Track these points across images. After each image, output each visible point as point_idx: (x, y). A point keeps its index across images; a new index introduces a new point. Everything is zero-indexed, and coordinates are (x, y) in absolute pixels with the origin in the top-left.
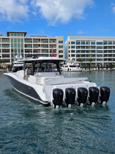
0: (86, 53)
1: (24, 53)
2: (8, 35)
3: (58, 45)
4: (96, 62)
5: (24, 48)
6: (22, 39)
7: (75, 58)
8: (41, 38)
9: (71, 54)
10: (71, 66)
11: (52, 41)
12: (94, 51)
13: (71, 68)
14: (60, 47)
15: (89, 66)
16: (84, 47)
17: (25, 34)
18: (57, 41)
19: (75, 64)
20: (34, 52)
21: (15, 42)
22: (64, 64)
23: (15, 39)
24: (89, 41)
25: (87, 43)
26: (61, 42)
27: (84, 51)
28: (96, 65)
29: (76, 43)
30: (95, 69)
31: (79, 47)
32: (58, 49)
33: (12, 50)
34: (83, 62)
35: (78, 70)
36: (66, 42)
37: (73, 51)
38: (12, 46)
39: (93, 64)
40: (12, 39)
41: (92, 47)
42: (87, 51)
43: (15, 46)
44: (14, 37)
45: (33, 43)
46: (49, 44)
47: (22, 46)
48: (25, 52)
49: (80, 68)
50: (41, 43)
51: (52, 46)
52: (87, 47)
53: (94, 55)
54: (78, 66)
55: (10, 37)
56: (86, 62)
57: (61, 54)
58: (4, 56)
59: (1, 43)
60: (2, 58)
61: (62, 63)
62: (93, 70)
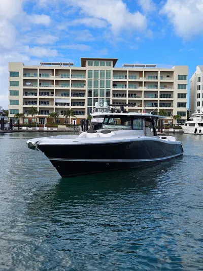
1: (112, 98)
2: (83, 65)
3: (176, 81)
5: (112, 89)
6: (108, 72)
8: (144, 69)
9: (201, 100)
10: (201, 125)
11: (165, 76)
13: (202, 128)
14: (181, 86)
17: (115, 61)
18: (175, 76)
20: (129, 97)
21: (96, 76)
22: (188, 120)
23: (96, 72)
26: (182, 77)
32: (176, 91)
33: (90, 92)
36: (193, 78)
38: (90, 84)
40: (90, 72)
43: (96, 85)
44: (93, 68)
45: (128, 80)
46: (159, 80)
47: (108, 85)
48: (114, 95)
50: (143, 80)
51: (164, 84)
55: (87, 68)
57: (182, 100)
58: (74, 103)
59: (71, 79)
60: (70, 107)
61: (183, 118)
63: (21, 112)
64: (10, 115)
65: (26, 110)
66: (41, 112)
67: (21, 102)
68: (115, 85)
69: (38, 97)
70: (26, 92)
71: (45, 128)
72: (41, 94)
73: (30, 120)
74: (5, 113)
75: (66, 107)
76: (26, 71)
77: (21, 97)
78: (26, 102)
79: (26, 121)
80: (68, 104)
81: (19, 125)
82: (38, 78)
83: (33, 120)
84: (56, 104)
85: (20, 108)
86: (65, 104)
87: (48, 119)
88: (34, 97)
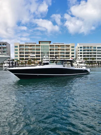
0: (89, 54)
1: (49, 54)
2: (40, 43)
3: (71, 49)
4: (97, 60)
5: (49, 51)
6: (48, 46)
7: (82, 57)
8: (60, 45)
9: (79, 55)
10: (79, 63)
11: (67, 47)
12: (95, 53)
13: (80, 64)
14: (72, 50)
15: (91, 63)
16: (88, 50)
17: (50, 42)
18: (71, 47)
19: (82, 61)
22: (75, 61)
23: (44, 46)
24: (92, 46)
25: (91, 48)
26: (73, 47)
27: (88, 53)
28: (97, 62)
29: (83, 48)
30: (96, 65)
31: (85, 50)
32: (71, 52)
33: (42, 53)
34: (88, 60)
35: (84, 65)
36: (77, 47)
37: (81, 53)
38: (42, 50)
39: (95, 61)
40: (42, 46)
41: (94, 50)
42: (91, 53)
43: (44, 50)
44: (43, 44)
45: (55, 48)
46: (65, 48)
47: (48, 50)
48: (50, 53)
49: (85, 64)
50: (60, 48)
51: (67, 50)
52: (91, 50)
53: (95, 56)
54: (84, 63)
56: (89, 60)
57: (73, 55)
58: (37, 56)
59: (35, 48)
60: (35, 58)
62: (95, 66)
63: (19, 59)
64: (15, 61)
66: (26, 59)
67: (19, 56)
68: (50, 50)
70: (20, 53)
71: (27, 65)
72: (25, 53)
73: (22, 62)
74: (13, 60)
75: (34, 57)
76: (20, 46)
77: (18, 55)
78: (20, 56)
79: (21, 62)
80: (35, 57)
81: (18, 64)
82: (24, 48)
83: (23, 62)
84: (31, 57)
85: (18, 58)
87: (28, 62)
88: (23, 54)
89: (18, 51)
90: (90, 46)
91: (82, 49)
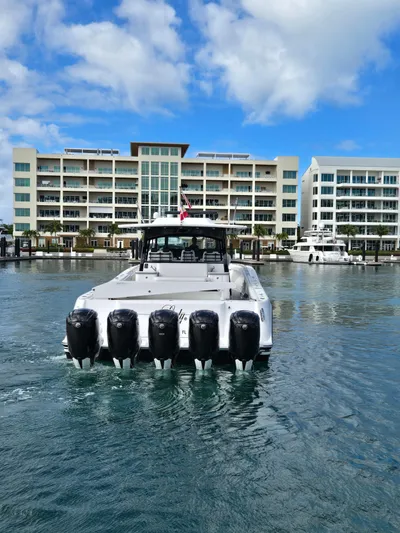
0: (366, 210)
1: (180, 206)
2: (135, 153)
3: (281, 181)
4: (399, 237)
5: (180, 192)
6: (174, 166)
7: (333, 222)
8: (230, 161)
9: (319, 210)
10: (318, 248)
11: (263, 172)
12: (393, 204)
13: (321, 254)
14: (288, 188)
15: (374, 248)
16: (360, 191)
17: (184, 148)
18: (279, 172)
19: (331, 241)
21: (155, 172)
22: (299, 240)
23: (155, 165)
24: (378, 172)
25: (372, 179)
26: (289, 174)
27: (360, 204)
28: (398, 245)
29: (338, 177)
30: (393, 258)
31: (345, 190)
32: (280, 195)
33: (145, 197)
34: (357, 236)
35: (342, 260)
36: (307, 175)
37: (327, 203)
38: (145, 185)
39: (388, 242)
40: (146, 165)
41: (387, 191)
42: (372, 204)
43: (155, 185)
44: (150, 158)
45: (205, 178)
46: (254, 179)
47: (174, 186)
48: (183, 202)
49: (346, 253)
50: (229, 177)
51: (261, 185)
52: (372, 191)
53: (392, 217)
54: (341, 247)
55: (141, 158)
56: (366, 236)
57: (289, 210)
59: (114, 175)
60: (114, 220)
61: (291, 238)
62: (389, 263)
63: (33, 227)
64: (16, 233)
65: (41, 225)
66: (67, 228)
67: (34, 212)
68: (185, 185)
69: (62, 204)
70: (41, 196)
71: (73, 254)
72: (66, 199)
73: (48, 241)
74: (8, 230)
75: (107, 219)
76: (42, 163)
77: (33, 204)
78: (42, 211)
79: (42, 242)
80: (110, 215)
81: (30, 250)
82: (62, 174)
83: (54, 241)
84: (91, 215)
85: (32, 221)
86: (105, 215)
87: (78, 239)
88: (54, 203)
89: (32, 190)
90: (369, 172)
91: (334, 184)
